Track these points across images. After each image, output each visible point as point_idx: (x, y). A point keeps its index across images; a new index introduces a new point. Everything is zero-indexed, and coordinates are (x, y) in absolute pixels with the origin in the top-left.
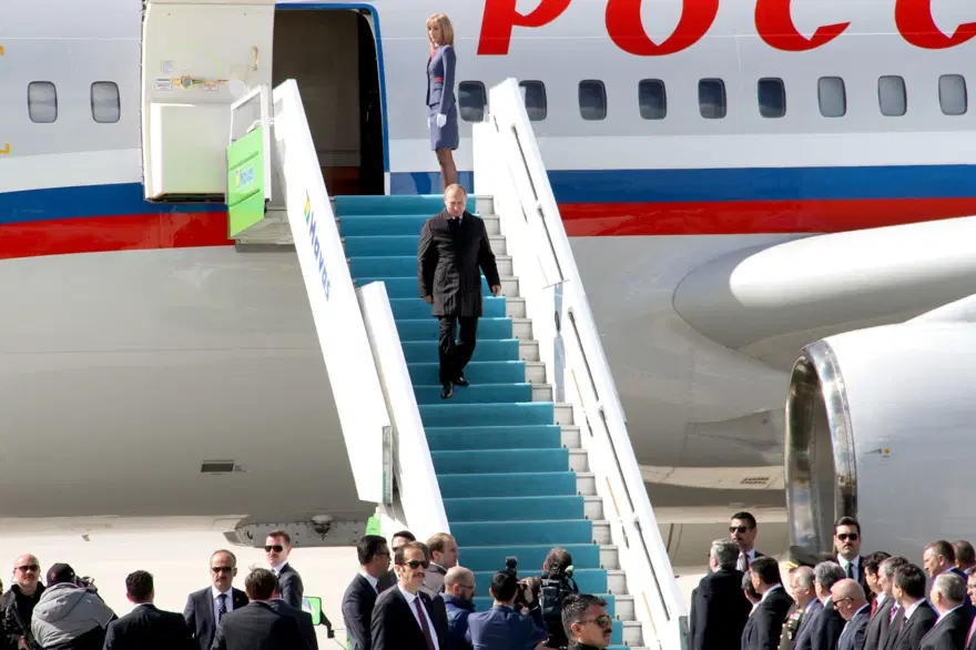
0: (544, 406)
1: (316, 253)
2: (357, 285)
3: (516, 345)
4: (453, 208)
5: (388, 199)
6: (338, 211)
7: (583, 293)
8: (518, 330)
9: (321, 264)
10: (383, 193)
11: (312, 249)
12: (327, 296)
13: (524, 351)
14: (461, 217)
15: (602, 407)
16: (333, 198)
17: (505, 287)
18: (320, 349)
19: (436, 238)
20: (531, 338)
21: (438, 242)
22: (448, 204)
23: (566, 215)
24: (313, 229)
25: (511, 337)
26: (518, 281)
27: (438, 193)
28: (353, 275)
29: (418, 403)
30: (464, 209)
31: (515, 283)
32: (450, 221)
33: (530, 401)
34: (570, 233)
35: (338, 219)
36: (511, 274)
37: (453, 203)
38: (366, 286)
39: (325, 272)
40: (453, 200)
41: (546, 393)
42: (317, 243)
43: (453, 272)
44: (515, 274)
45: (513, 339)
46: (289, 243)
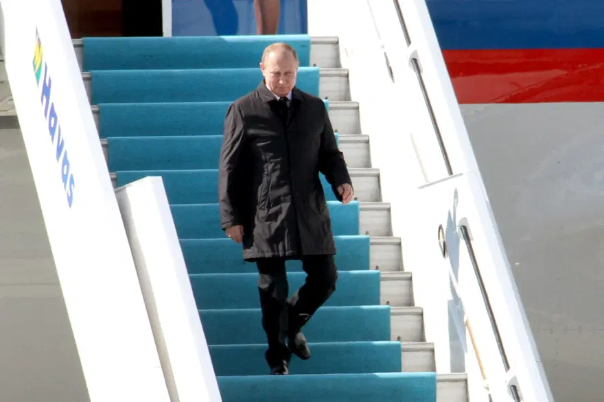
0: (422, 379)
1: (52, 130)
2: (119, 183)
3: (376, 280)
4: (276, 83)
5: (169, 42)
6: (87, 62)
7: (484, 198)
8: (379, 256)
9: (60, 149)
10: (160, 33)
11: (44, 123)
12: (70, 200)
13: (389, 290)
14: (289, 96)
15: (515, 378)
16: (78, 41)
17: (359, 185)
18: (58, 284)
19: (251, 131)
20: (399, 268)
21: (255, 138)
22: (268, 74)
23: (457, 68)
24: (46, 91)
25: (367, 268)
26: (378, 176)
27: (248, 33)
28: (112, 167)
29: (217, 374)
30: (294, 83)
31: (374, 179)
32: (273, 103)
33: (399, 370)
34: (464, 97)
35: (87, 75)
36: (368, 164)
37: (277, 74)
38: (134, 184)
39: (66, 162)
40: (277, 69)
41: (423, 358)
42: (53, 114)
43: (282, 186)
44: (375, 165)
45: (372, 271)
46: (10, 113)
